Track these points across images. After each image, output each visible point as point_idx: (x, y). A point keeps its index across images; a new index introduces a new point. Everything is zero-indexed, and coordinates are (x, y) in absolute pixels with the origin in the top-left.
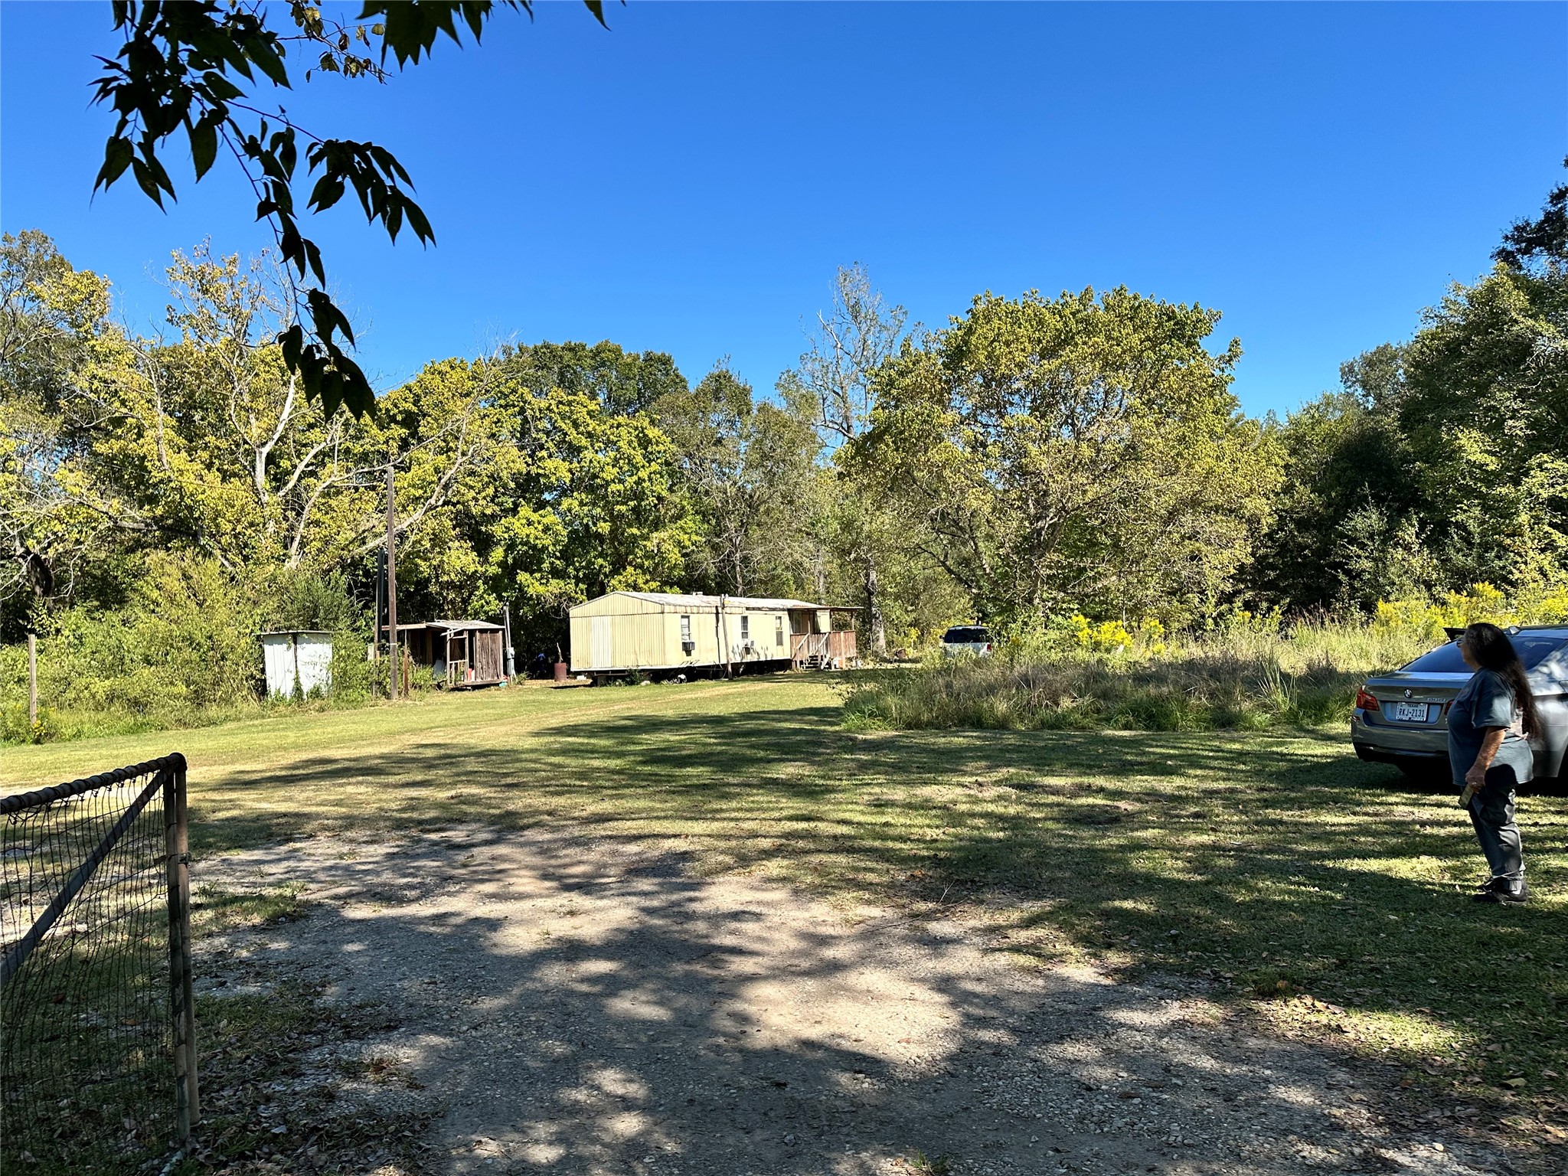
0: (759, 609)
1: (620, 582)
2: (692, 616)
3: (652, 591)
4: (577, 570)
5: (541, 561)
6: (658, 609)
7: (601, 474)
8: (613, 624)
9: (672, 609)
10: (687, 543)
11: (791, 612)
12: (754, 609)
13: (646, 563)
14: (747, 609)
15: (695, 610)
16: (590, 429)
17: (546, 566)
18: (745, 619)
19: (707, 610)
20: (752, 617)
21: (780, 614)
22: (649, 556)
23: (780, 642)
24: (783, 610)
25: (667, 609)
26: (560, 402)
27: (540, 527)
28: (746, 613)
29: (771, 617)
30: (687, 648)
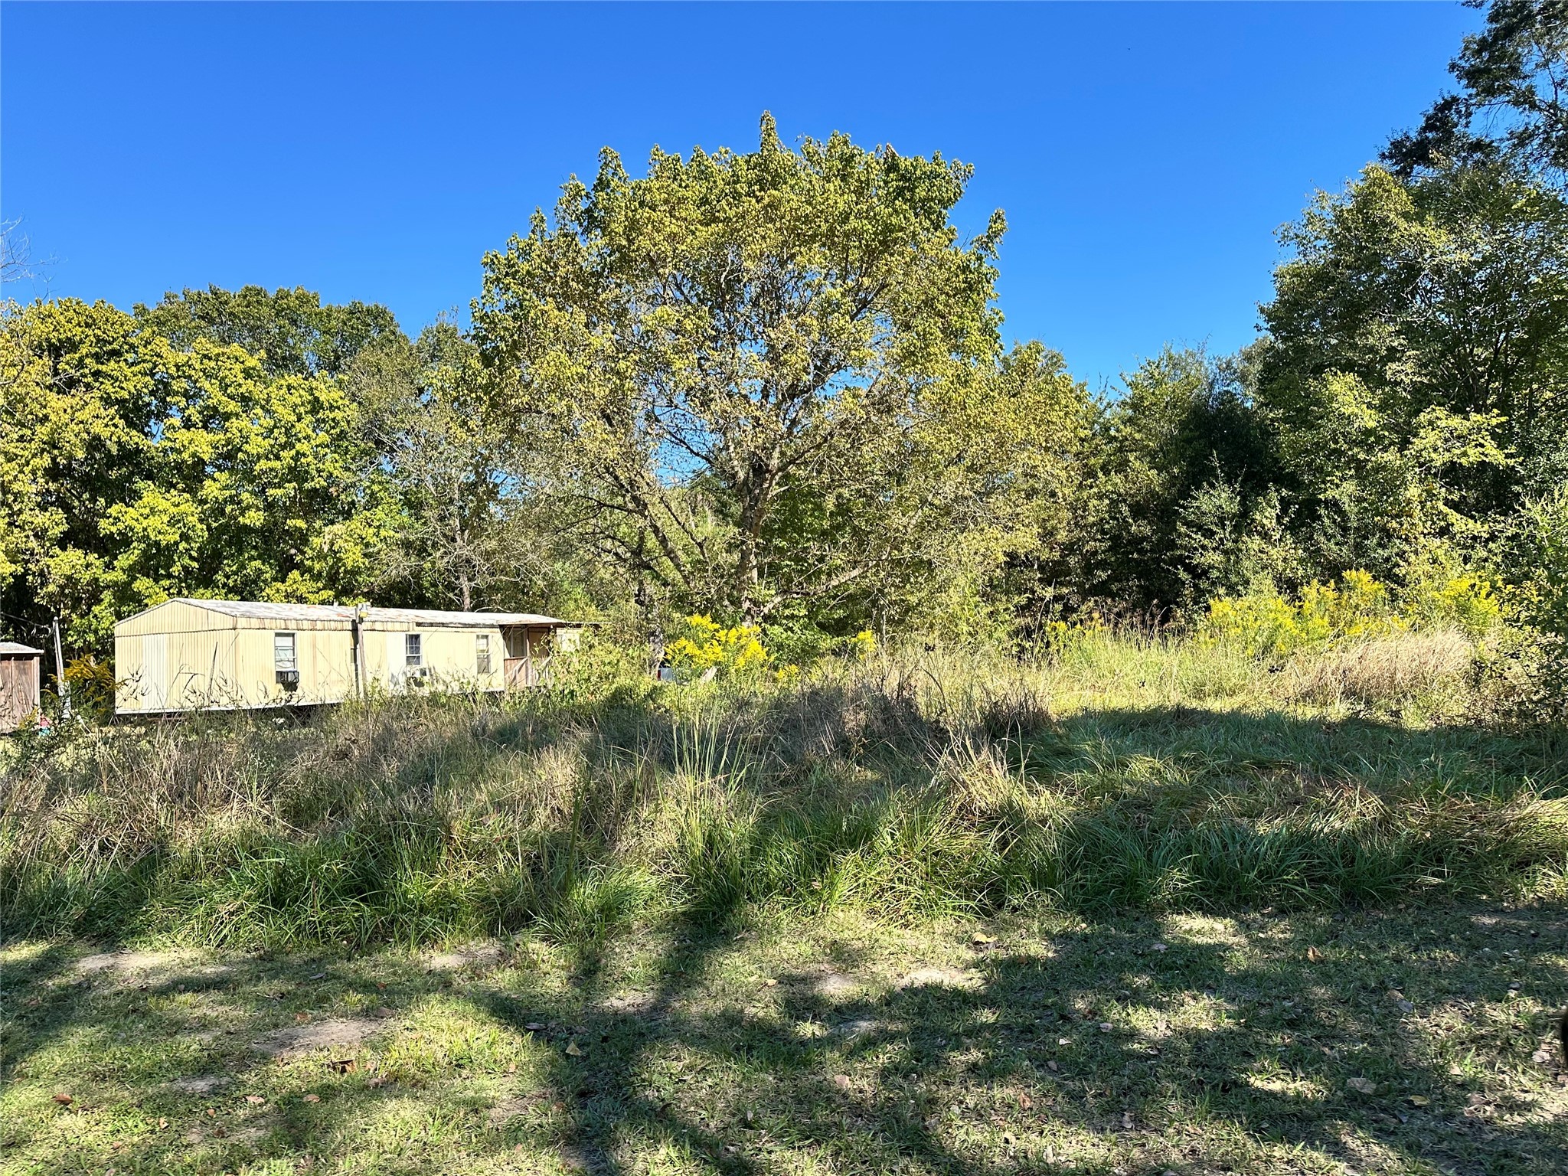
0: (443, 625)
1: (278, 591)
2: (298, 634)
3: (323, 603)
6: (229, 622)
7: (246, 447)
8: (171, 646)
9: (255, 623)
10: (373, 540)
11: (504, 629)
12: (431, 625)
13: (317, 567)
14: (419, 624)
15: (306, 625)
16: (243, 390)
18: (414, 640)
19: (339, 625)
20: (425, 634)
21: (486, 631)
23: (484, 667)
24: (492, 626)
25: (242, 622)
26: (205, 356)
28: (417, 631)
29: (469, 637)
30: (288, 681)
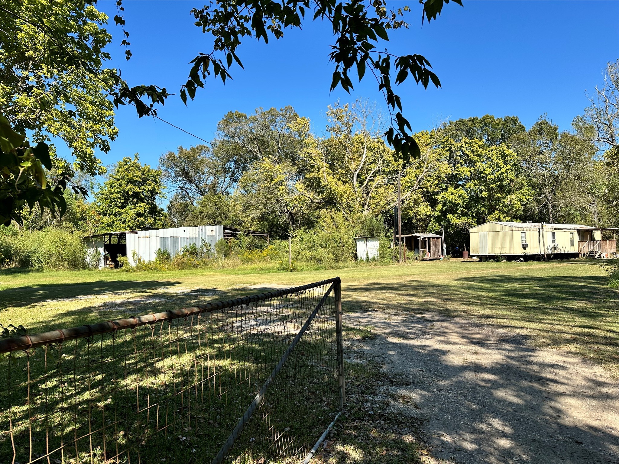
0: (561, 229)
1: (492, 217)
2: (526, 232)
3: (507, 221)
4: (473, 213)
5: (457, 209)
6: (510, 229)
7: (484, 172)
8: (489, 235)
9: (517, 229)
10: (525, 200)
11: (578, 231)
12: (558, 229)
13: (504, 209)
14: (555, 229)
15: (528, 229)
16: (479, 153)
17: (459, 211)
18: (554, 234)
19: (534, 229)
20: (557, 233)
21: (573, 231)
22: (506, 206)
23: (572, 245)
24: (574, 229)
25: (514, 229)
26: (467, 143)
27: (457, 196)
28: (555, 231)
29: (568, 233)
30: (524, 247)
